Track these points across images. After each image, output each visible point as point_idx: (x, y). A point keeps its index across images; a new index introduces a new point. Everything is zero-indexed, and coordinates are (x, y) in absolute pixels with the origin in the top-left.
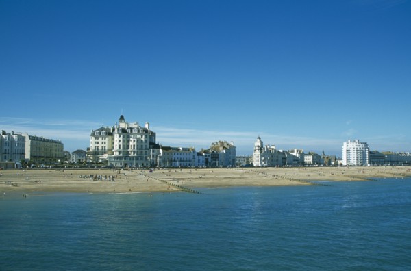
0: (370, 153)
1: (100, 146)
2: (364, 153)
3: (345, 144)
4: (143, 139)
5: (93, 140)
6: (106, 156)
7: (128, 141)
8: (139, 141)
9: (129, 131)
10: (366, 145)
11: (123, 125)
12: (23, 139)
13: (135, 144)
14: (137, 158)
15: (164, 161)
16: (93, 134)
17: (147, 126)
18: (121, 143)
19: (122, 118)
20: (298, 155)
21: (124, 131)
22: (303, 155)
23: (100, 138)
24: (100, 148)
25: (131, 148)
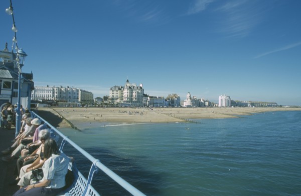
0: (231, 101)
1: (115, 95)
2: (229, 101)
3: (220, 97)
4: (140, 91)
5: (111, 92)
6: (118, 101)
7: (132, 93)
8: (138, 93)
9: (132, 87)
10: (229, 97)
11: (128, 85)
12: (78, 91)
13: (136, 94)
14: (137, 102)
15: (150, 104)
16: (111, 89)
17: (141, 85)
18: (129, 94)
19: (128, 81)
20: (203, 102)
21: (130, 88)
22: (205, 101)
23: (115, 91)
24: (115, 96)
25: (134, 97)
